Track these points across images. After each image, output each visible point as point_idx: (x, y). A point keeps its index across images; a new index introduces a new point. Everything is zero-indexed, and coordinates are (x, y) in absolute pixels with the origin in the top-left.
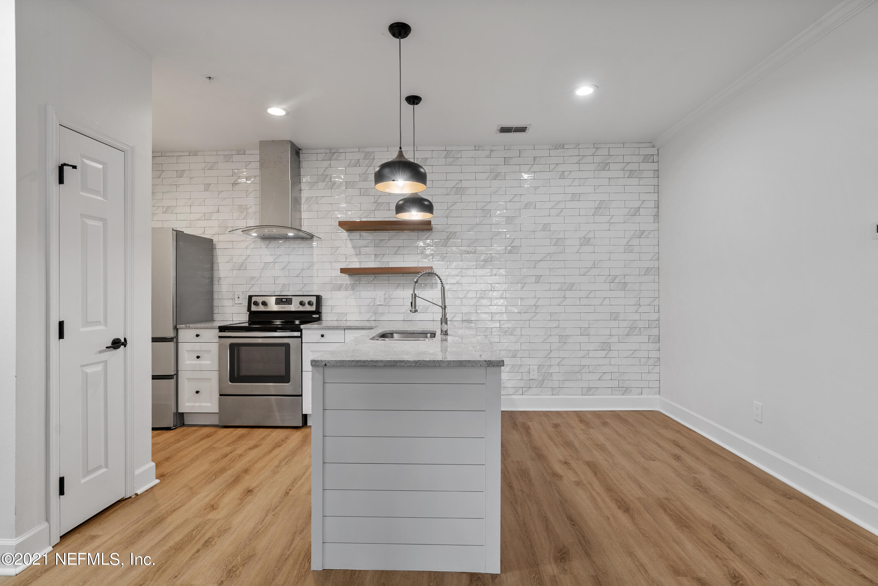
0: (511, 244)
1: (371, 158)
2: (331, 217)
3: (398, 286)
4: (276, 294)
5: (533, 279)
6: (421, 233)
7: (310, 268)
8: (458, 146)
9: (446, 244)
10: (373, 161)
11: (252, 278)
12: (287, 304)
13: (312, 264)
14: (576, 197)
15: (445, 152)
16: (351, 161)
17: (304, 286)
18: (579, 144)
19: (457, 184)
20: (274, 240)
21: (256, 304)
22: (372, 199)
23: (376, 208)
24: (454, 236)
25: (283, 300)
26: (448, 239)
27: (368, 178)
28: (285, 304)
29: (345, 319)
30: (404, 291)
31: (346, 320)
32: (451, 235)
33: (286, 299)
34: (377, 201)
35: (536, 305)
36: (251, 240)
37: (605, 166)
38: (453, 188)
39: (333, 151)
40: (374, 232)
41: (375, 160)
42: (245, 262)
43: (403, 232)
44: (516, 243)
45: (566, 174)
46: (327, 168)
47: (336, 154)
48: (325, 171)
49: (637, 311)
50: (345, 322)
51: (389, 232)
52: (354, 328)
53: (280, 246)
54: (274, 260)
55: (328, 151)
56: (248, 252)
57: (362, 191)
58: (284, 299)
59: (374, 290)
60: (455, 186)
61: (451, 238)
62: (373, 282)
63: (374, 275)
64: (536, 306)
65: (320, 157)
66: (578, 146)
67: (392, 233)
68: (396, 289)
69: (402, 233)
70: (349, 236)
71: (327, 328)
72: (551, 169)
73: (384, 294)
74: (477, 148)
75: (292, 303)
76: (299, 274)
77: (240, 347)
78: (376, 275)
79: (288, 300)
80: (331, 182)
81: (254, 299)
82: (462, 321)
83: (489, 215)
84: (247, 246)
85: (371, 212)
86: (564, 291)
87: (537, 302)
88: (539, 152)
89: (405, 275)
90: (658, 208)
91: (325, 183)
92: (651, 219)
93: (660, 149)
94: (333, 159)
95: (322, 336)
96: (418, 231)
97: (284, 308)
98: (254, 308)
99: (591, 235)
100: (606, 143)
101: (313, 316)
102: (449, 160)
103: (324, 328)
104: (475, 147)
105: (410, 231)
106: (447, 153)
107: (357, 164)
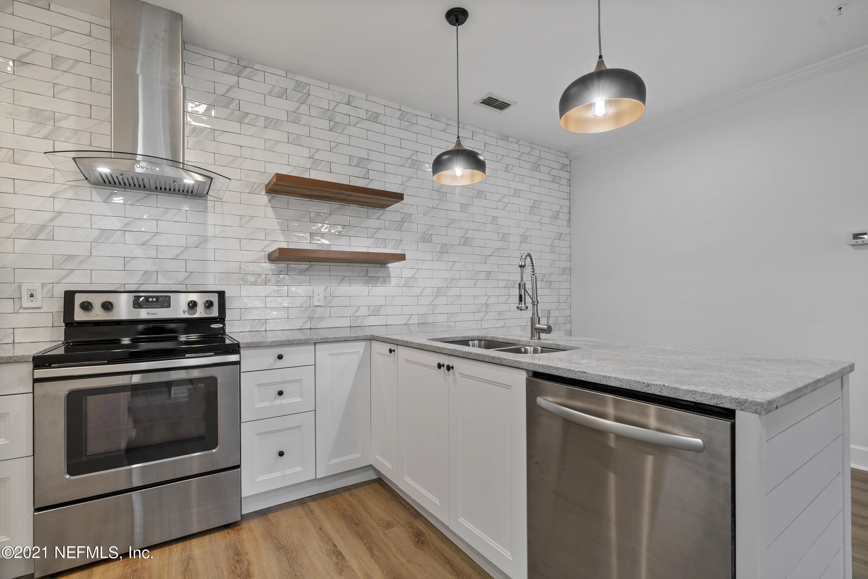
0: (465, 234)
1: (305, 91)
2: (240, 166)
3: (343, 280)
4: (126, 290)
5: (483, 276)
6: (372, 211)
7: (199, 247)
8: (414, 108)
9: (401, 228)
10: (308, 97)
11: (70, 257)
12: (159, 306)
13: (204, 240)
14: (517, 193)
15: (400, 112)
16: (273, 88)
17: (189, 276)
18: (520, 140)
19: (412, 154)
20: (124, 190)
21: (87, 306)
22: (306, 152)
23: (311, 166)
24: (409, 218)
25: (150, 300)
26: (403, 221)
27: (300, 121)
28: (155, 306)
29: (263, 329)
30: (350, 286)
31: (266, 331)
32: (406, 218)
33: (157, 298)
34: (314, 156)
35: (487, 303)
36: (67, 183)
37: (536, 167)
38: (408, 159)
39: (243, 63)
40: (309, 200)
41: (311, 97)
42: (52, 224)
43: (350, 206)
44: (469, 235)
45: (510, 167)
46: (232, 87)
47: (248, 70)
48: (228, 90)
49: (558, 307)
50: (264, 333)
51: (330, 204)
52: (333, 340)
53: (137, 202)
54: (123, 227)
55: (235, 61)
56: (59, 206)
57: (292, 137)
58: (153, 298)
59: (309, 285)
60: (410, 156)
61: (406, 220)
62: (307, 272)
63: (309, 263)
64: (487, 305)
65: (220, 66)
66: (519, 141)
67: (335, 205)
68: (340, 283)
69: (347, 206)
70: (270, 201)
71: (290, 343)
72: (499, 159)
73: (324, 290)
74: (434, 117)
75: (170, 306)
76: (178, 255)
77: (87, 397)
78: (312, 263)
79: (161, 299)
80: (239, 111)
81: (79, 299)
82: (419, 324)
83: (444, 199)
84: (55, 194)
85: (305, 171)
86: (509, 288)
87: (487, 300)
88: (489, 138)
89: (351, 264)
90: (570, 214)
91: (228, 111)
92: (565, 223)
93: (572, 161)
94: (243, 75)
95: (280, 357)
96: (368, 207)
97: (153, 314)
98: (79, 315)
99: (528, 233)
100: (538, 145)
101: (211, 326)
102: (405, 124)
103: (284, 344)
104: (431, 115)
105: (358, 206)
106: (402, 114)
107: (283, 94)
